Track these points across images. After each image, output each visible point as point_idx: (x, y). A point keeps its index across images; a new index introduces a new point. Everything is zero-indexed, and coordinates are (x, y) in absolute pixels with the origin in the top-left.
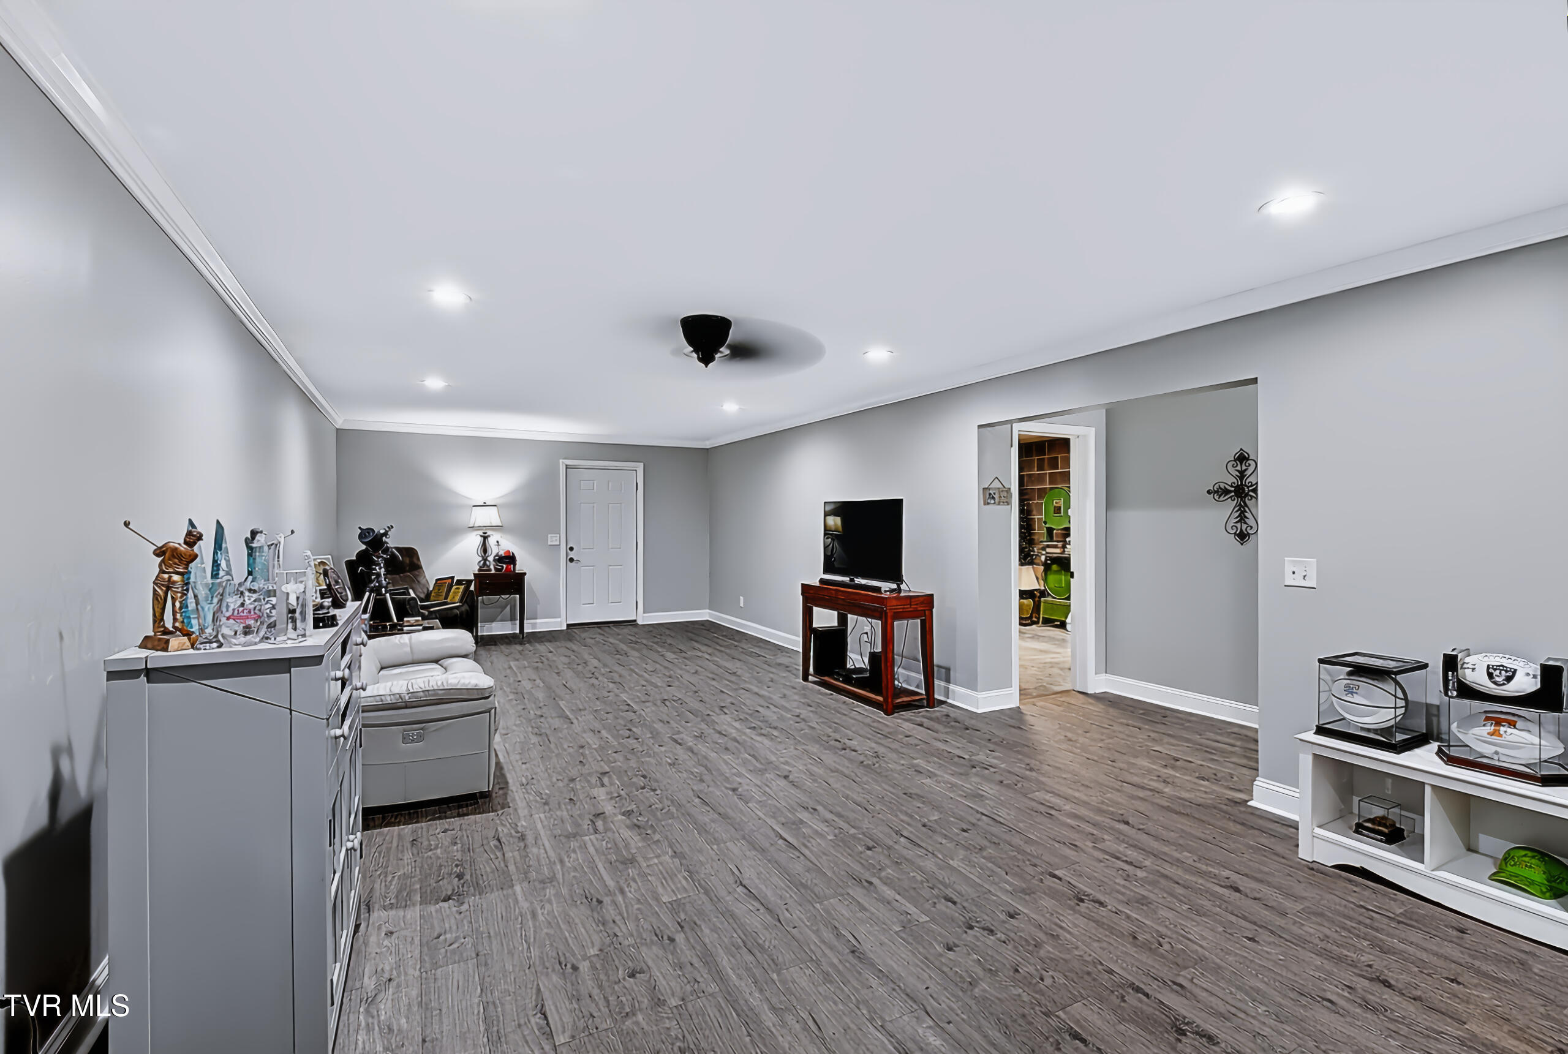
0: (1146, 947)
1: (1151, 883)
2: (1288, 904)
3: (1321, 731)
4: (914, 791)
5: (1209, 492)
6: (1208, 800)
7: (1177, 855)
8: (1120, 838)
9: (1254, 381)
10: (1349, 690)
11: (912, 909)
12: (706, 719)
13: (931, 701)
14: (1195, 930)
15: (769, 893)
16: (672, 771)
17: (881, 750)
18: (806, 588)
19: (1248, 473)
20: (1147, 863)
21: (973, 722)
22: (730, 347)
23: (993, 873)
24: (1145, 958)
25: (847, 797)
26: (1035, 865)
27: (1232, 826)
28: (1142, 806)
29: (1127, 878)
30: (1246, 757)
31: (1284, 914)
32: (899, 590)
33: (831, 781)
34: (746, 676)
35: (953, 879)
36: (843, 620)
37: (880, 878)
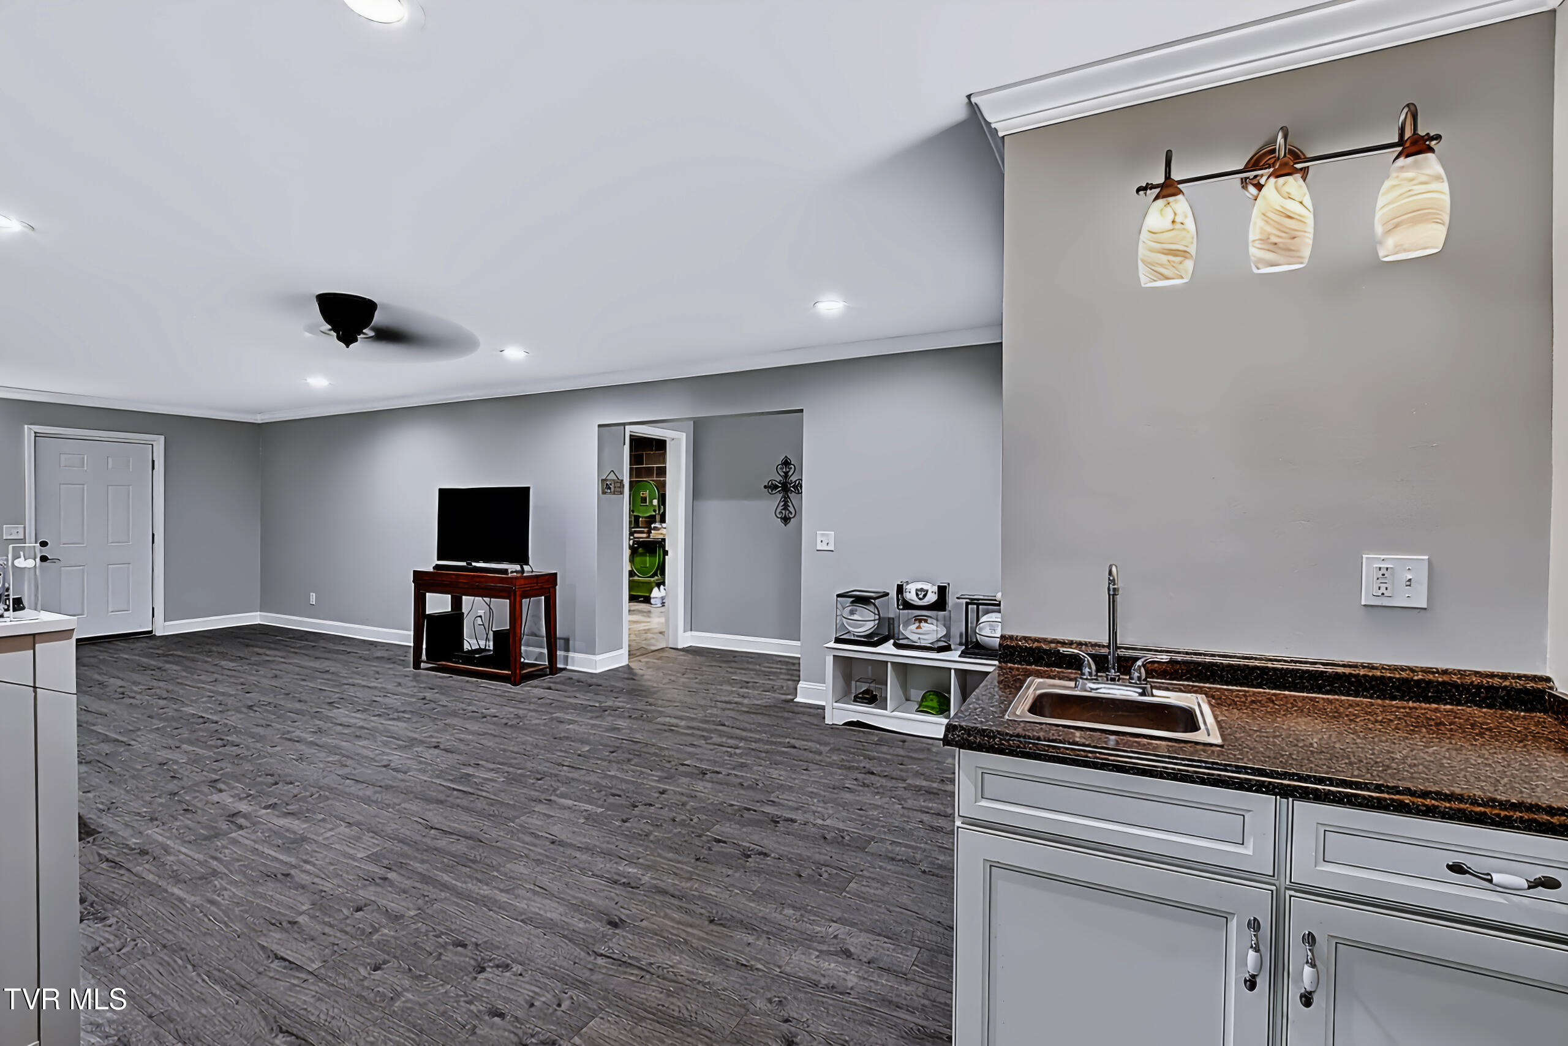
0: (750, 787)
1: (746, 755)
2: (822, 748)
3: (838, 640)
4: (563, 735)
5: (765, 487)
6: (770, 702)
7: (758, 737)
8: (721, 734)
9: (801, 411)
10: (852, 613)
11: (589, 807)
12: (317, 715)
13: (553, 669)
14: (775, 773)
15: (463, 827)
16: (303, 765)
17: (521, 712)
18: (417, 575)
19: (790, 474)
20: (741, 744)
21: (594, 680)
22: (374, 329)
23: (642, 773)
24: (751, 793)
25: (504, 750)
26: (670, 762)
27: (786, 715)
28: (732, 714)
29: (731, 755)
30: (788, 674)
31: (820, 754)
32: (523, 571)
33: (482, 742)
34: (344, 672)
35: (614, 783)
36: (457, 604)
37: (557, 796)
